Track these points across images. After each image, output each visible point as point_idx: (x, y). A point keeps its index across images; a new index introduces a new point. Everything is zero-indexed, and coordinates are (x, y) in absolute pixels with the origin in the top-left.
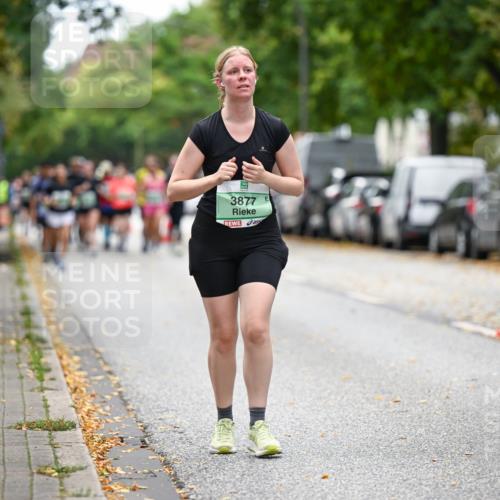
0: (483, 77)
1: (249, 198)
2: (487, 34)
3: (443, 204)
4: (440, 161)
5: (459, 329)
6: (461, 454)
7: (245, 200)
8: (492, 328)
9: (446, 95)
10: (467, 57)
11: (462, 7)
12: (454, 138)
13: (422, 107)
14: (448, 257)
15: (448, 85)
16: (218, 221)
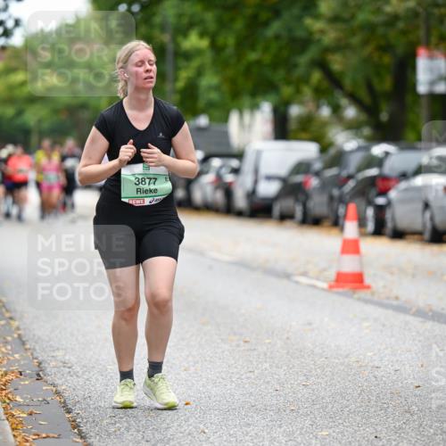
0: (316, 76)
1: (150, 179)
2: (319, 41)
3: (284, 180)
4: (282, 144)
5: (297, 282)
6: (299, 384)
7: (147, 181)
8: (324, 281)
9: (287, 91)
10: (303, 60)
11: (300, 19)
12: (293, 125)
13: (267, 101)
14: (288, 223)
15: (289, 83)
16: (123, 200)
